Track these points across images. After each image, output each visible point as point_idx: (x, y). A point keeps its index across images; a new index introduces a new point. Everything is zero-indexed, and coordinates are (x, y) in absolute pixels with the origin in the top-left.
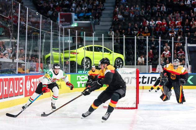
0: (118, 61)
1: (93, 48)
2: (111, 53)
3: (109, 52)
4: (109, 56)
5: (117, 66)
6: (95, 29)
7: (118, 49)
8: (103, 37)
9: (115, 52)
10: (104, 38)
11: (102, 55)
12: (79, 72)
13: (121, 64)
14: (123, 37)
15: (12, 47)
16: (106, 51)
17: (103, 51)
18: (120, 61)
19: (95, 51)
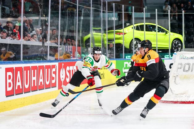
0: (176, 43)
1: (145, 27)
2: (166, 33)
3: (164, 32)
4: (165, 36)
5: (175, 49)
6: (147, 2)
7: (176, 28)
8: (156, 13)
9: (172, 31)
10: (158, 14)
11: (156, 36)
12: (126, 57)
13: (180, 46)
14: (182, 12)
15: (42, 26)
16: (160, 30)
17: (157, 31)
18: (178, 42)
19: (146, 30)
